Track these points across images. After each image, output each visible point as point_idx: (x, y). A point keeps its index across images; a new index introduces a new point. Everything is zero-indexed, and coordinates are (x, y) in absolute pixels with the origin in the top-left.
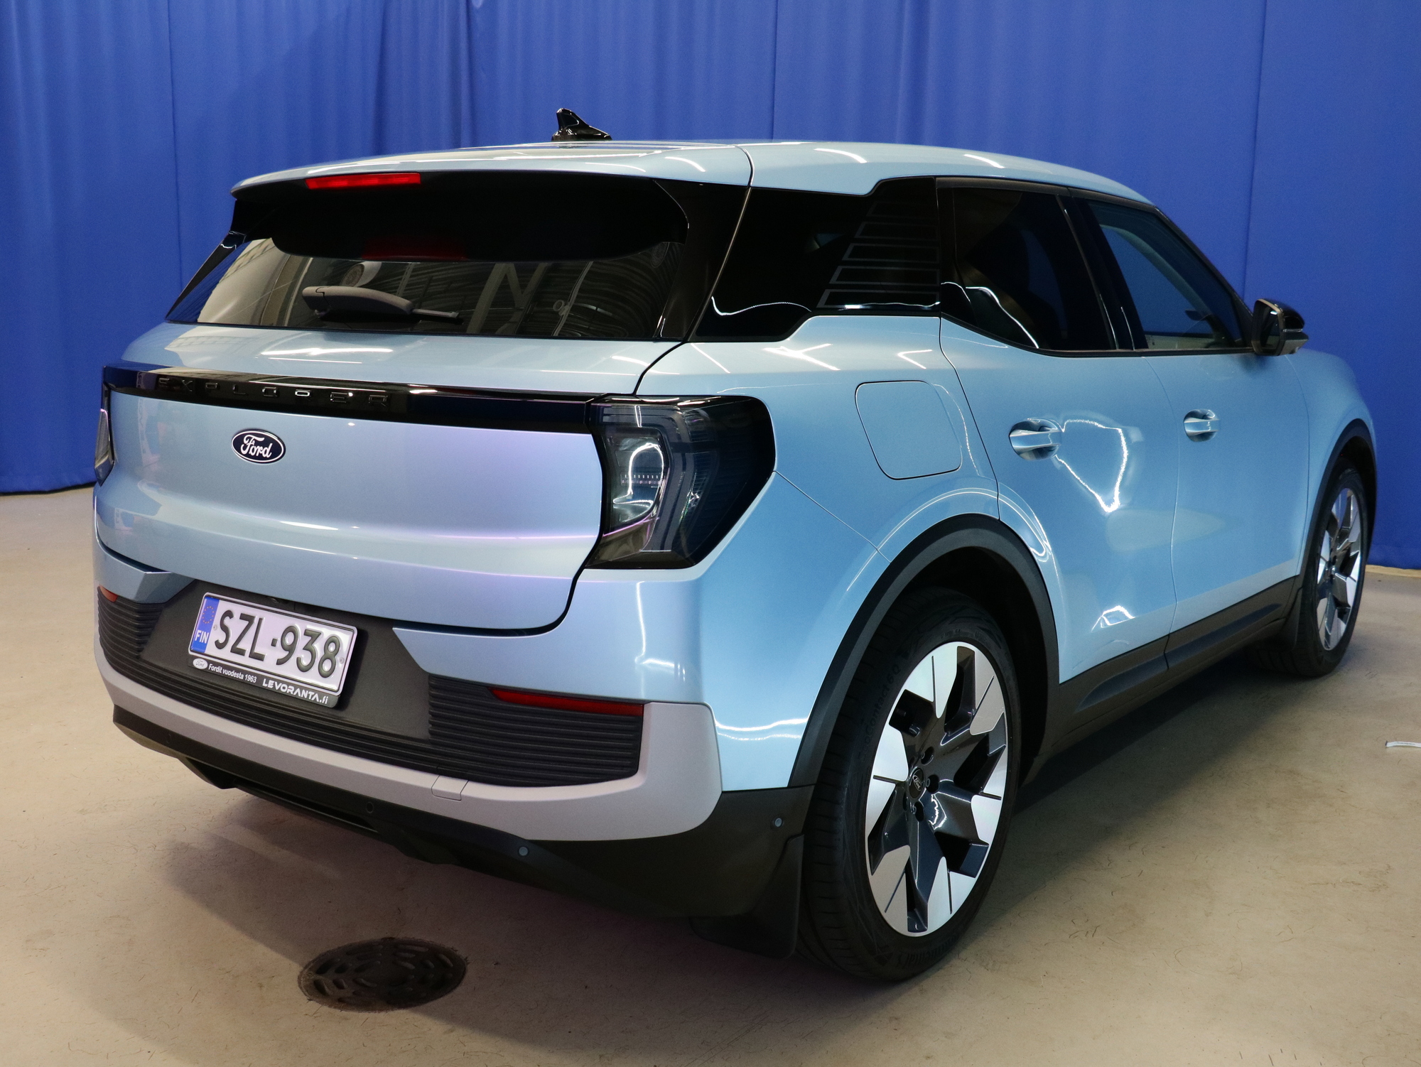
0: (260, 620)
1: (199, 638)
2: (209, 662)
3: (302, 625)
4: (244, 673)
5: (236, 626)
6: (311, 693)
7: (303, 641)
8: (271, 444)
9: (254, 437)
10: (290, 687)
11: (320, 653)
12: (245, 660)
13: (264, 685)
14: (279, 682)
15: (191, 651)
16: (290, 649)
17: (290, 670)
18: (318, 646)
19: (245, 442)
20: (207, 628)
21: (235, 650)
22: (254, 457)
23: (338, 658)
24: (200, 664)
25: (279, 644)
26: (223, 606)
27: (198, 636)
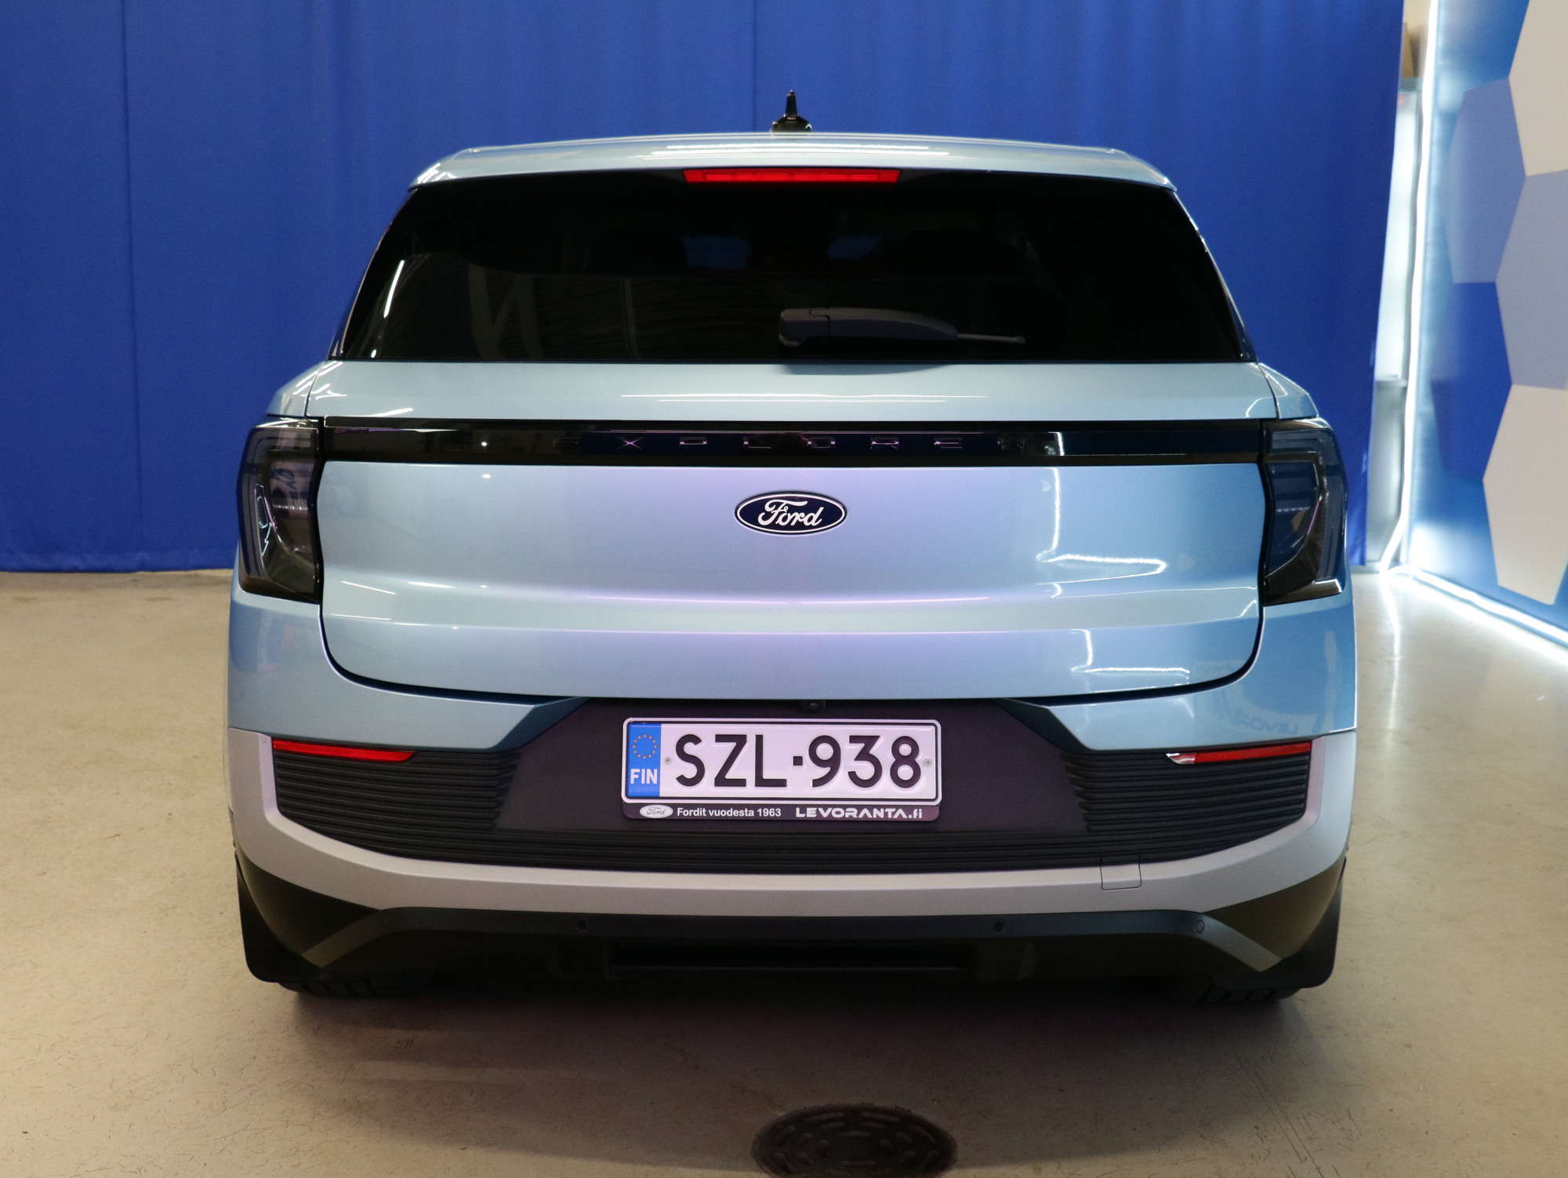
0: (759, 739)
1: (638, 781)
2: (674, 807)
3: (841, 731)
4: (755, 807)
5: (713, 754)
6: (890, 811)
7: (849, 751)
8: (821, 509)
9: (785, 502)
10: (848, 810)
11: (887, 760)
12: (751, 790)
13: (799, 815)
14: (825, 807)
15: (628, 797)
16: (834, 763)
17: (840, 786)
18: (882, 750)
19: (767, 508)
20: (654, 763)
21: (721, 780)
22: (788, 527)
23: (919, 759)
25: (807, 759)
26: (671, 732)
27: (633, 777)
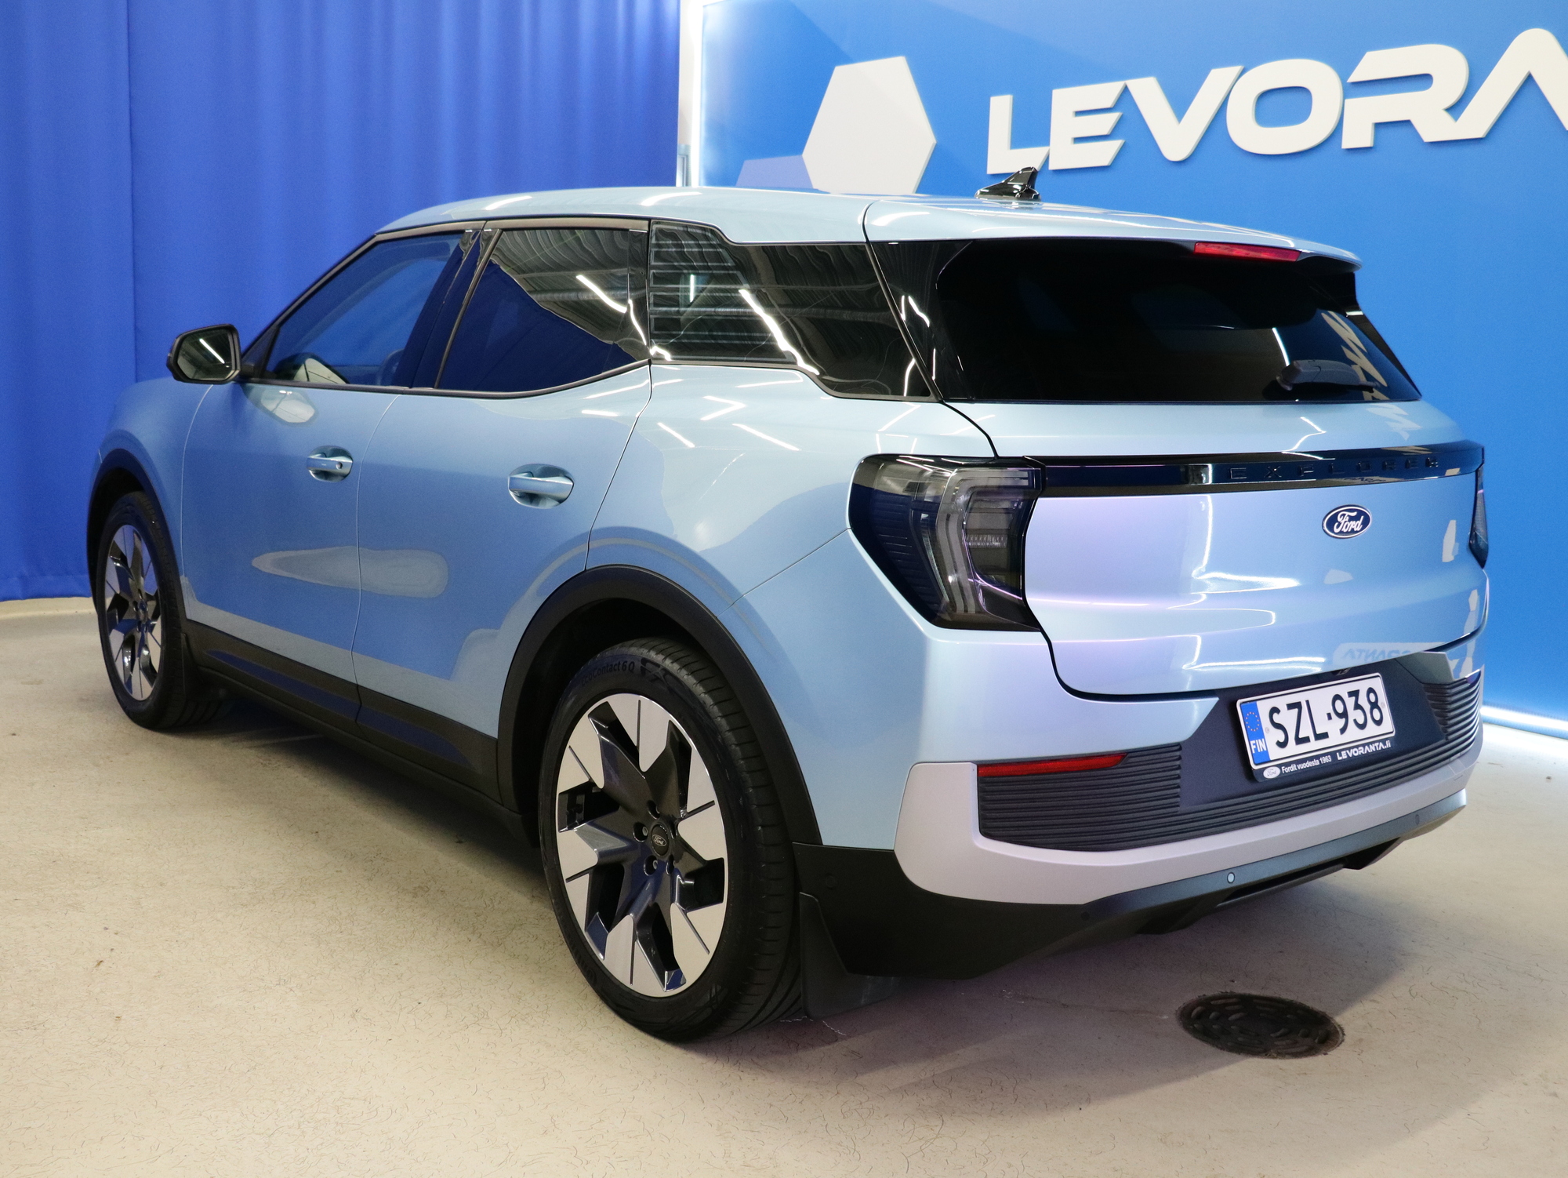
0: (1307, 702)
1: (1256, 749)
2: (1280, 766)
3: (1343, 689)
4: (1317, 757)
5: (1287, 718)
6: (1377, 744)
7: (1350, 702)
8: (1362, 517)
9: (1347, 513)
10: (1360, 748)
11: (1367, 707)
12: (1314, 745)
13: (1339, 758)
14: (1349, 749)
15: (1256, 764)
16: (1344, 715)
17: (1353, 733)
18: (1363, 701)
19: (1339, 519)
20: (1259, 734)
21: (1300, 741)
22: (1347, 533)
23: (1379, 704)
24: (1272, 773)
25: (1333, 715)
26: (1264, 706)
27: (1253, 747)
